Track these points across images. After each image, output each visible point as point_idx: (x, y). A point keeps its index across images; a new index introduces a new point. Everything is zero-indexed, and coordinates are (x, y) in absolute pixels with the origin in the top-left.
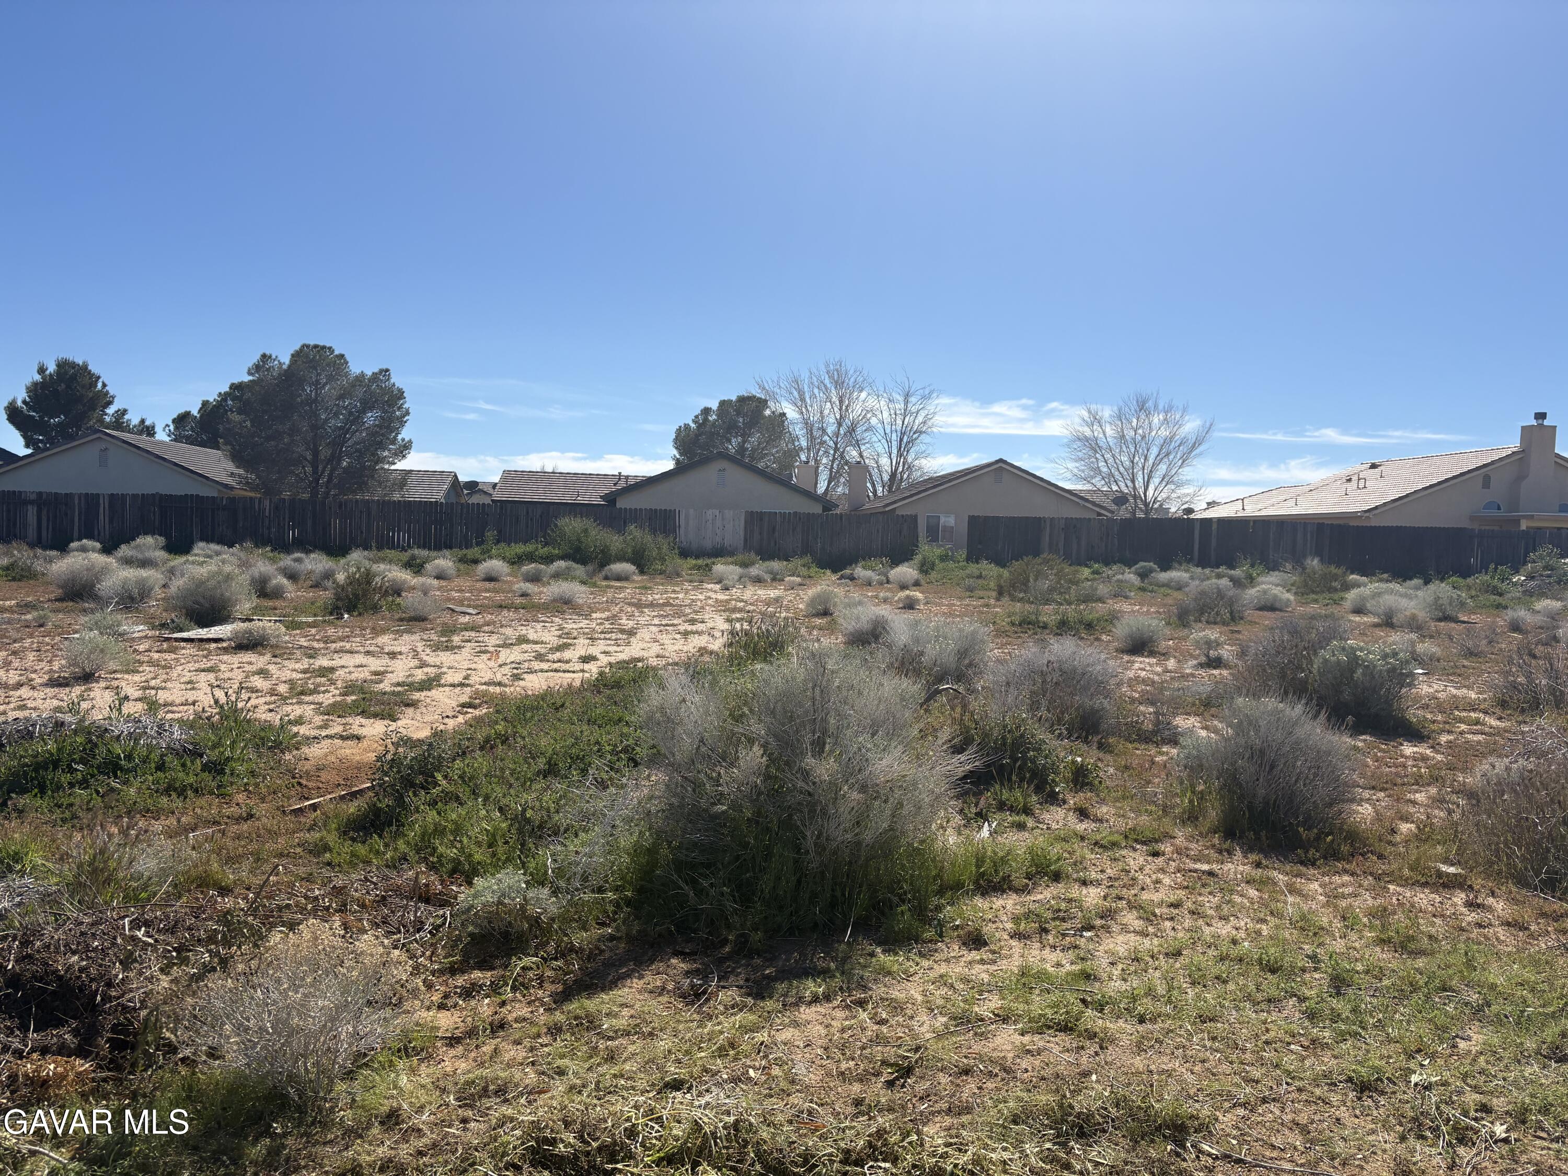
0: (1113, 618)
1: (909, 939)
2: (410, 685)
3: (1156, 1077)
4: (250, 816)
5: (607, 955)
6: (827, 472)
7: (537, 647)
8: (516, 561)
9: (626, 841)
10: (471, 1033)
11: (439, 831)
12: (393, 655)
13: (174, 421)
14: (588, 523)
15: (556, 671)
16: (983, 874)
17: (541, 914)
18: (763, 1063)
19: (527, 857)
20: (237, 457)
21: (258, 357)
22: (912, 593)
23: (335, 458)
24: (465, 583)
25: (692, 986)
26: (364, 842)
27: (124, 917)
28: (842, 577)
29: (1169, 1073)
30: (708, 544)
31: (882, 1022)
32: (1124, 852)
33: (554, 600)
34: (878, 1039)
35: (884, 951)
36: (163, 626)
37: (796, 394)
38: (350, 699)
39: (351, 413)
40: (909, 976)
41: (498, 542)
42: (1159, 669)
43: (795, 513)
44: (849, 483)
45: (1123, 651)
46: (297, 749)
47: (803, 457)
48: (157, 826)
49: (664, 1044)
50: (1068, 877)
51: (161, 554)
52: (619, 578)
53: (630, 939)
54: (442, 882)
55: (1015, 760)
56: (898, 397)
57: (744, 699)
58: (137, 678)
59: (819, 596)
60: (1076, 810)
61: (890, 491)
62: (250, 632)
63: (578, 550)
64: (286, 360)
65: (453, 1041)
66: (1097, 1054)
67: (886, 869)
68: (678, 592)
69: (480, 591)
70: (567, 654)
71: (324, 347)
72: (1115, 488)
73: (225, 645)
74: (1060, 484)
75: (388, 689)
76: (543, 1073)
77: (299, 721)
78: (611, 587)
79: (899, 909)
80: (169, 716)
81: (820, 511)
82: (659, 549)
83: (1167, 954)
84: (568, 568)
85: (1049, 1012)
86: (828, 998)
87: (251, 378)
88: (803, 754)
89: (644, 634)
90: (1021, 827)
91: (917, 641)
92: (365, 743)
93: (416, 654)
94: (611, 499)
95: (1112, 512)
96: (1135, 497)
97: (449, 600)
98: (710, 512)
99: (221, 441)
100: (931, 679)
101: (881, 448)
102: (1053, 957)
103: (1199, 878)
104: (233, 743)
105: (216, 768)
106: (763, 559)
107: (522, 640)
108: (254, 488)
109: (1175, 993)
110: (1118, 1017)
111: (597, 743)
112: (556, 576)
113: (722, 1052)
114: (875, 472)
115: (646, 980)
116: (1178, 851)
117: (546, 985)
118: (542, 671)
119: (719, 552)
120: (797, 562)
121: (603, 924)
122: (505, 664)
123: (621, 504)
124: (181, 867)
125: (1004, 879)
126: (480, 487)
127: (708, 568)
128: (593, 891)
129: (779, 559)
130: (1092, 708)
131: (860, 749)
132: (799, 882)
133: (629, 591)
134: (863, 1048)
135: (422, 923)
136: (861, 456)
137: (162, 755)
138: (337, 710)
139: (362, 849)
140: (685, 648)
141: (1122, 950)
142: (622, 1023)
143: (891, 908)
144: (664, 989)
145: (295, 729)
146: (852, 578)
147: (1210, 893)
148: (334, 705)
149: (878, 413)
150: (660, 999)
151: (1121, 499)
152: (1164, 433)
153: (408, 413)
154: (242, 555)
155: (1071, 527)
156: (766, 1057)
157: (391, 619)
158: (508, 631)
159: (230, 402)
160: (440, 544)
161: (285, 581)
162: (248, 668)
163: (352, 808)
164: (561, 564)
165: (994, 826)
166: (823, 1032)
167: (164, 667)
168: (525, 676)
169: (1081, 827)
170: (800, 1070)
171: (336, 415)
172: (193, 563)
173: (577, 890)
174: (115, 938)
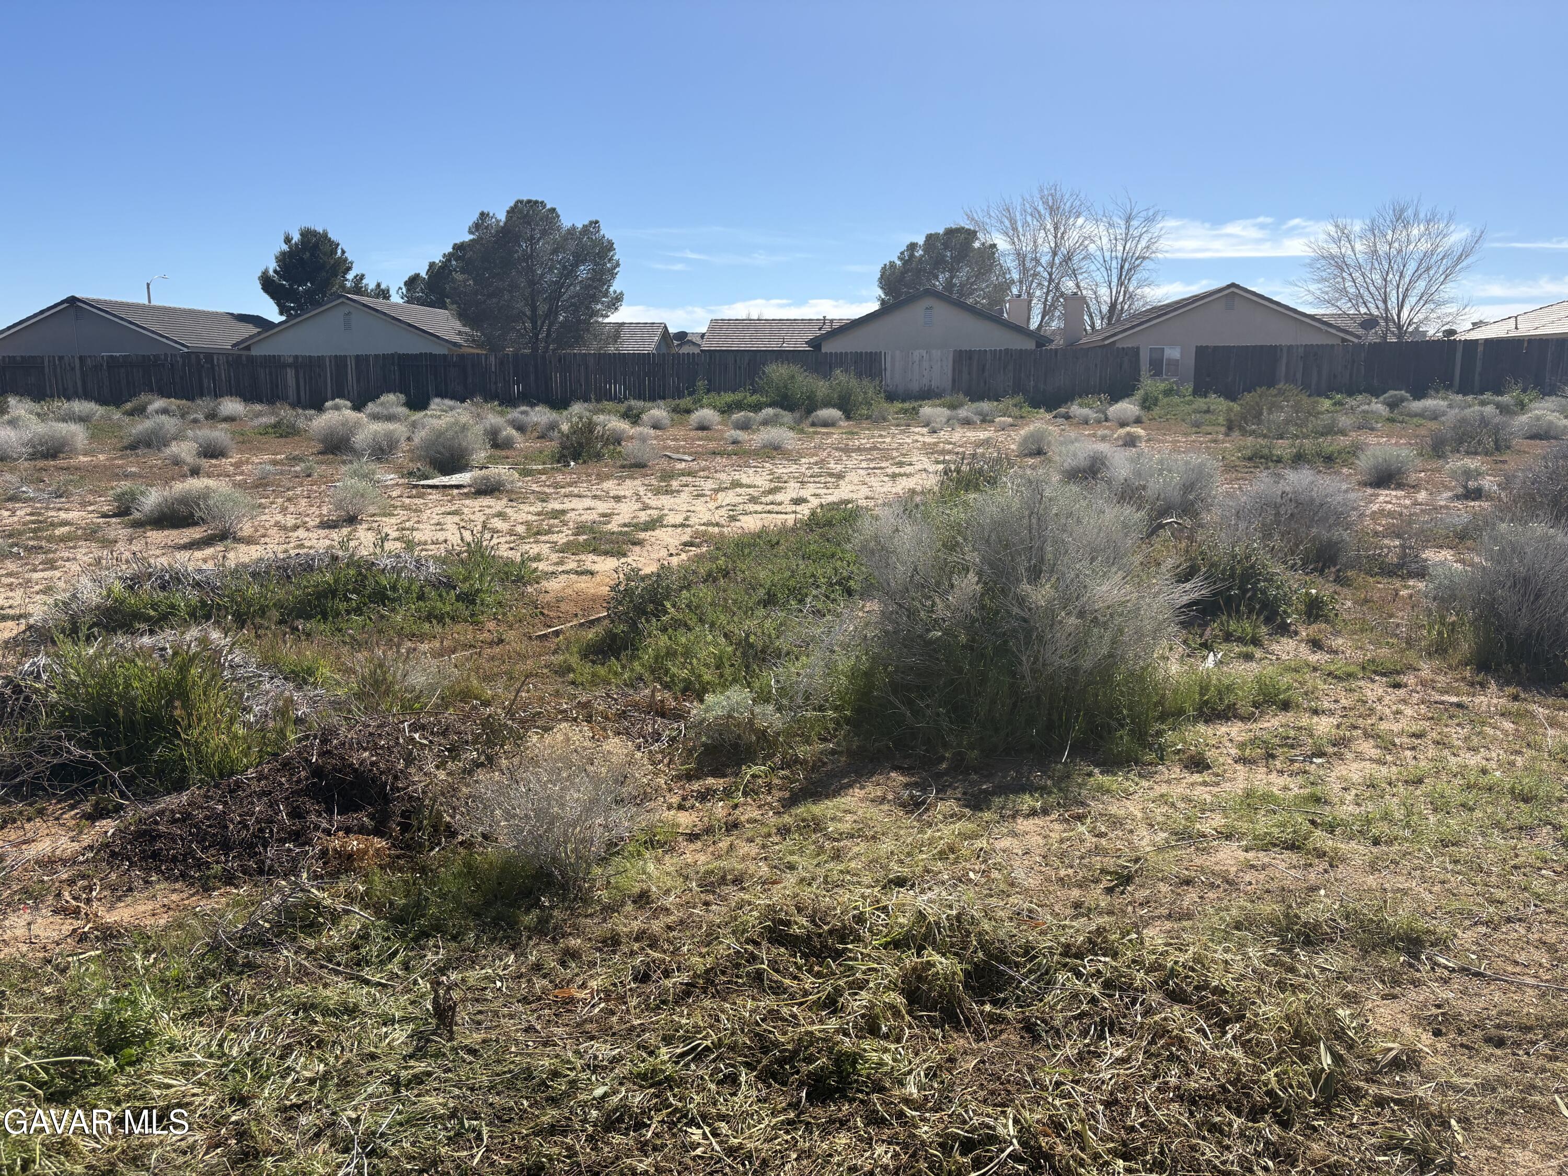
0: (1355, 450)
1: (1128, 761)
2: (636, 525)
3: (1390, 895)
4: (501, 641)
5: (829, 767)
6: (1040, 306)
7: (751, 491)
8: (727, 410)
9: (844, 663)
10: (708, 831)
11: (671, 654)
12: (618, 499)
13: (406, 284)
14: (795, 369)
15: (769, 512)
16: (1206, 703)
17: (768, 727)
18: (983, 867)
19: (752, 677)
20: (463, 316)
21: (477, 215)
22: (1133, 430)
23: (552, 313)
24: (680, 432)
25: (912, 797)
26: (603, 664)
27: (403, 722)
28: (1055, 417)
29: (1405, 892)
30: (915, 387)
31: (1101, 835)
32: (1362, 683)
33: (765, 446)
34: (1097, 850)
35: (1102, 773)
36: (411, 474)
37: (1007, 223)
38: (582, 538)
39: (565, 267)
40: (1128, 795)
41: (708, 391)
42: (1408, 502)
43: (1007, 350)
44: (1065, 317)
45: (1365, 484)
46: (538, 583)
47: (1015, 291)
48: (424, 647)
49: (887, 846)
50: (1298, 706)
51: (403, 410)
52: (825, 424)
53: (850, 753)
54: (676, 699)
55: (1244, 591)
56: (1119, 221)
57: (958, 528)
58: (393, 520)
59: (1032, 435)
60: (1308, 641)
61: (1109, 324)
62: (487, 478)
63: (785, 397)
64: (502, 217)
65: (692, 837)
66: (1326, 871)
67: (1105, 694)
68: (885, 437)
69: (693, 440)
70: (779, 497)
71: (536, 202)
72: (1363, 310)
73: (466, 490)
74: (1301, 309)
75: (616, 529)
76: (775, 867)
77: (538, 558)
78: (818, 433)
79: (1118, 734)
80: (424, 553)
81: (1034, 347)
82: (865, 393)
83: (1406, 782)
84: (776, 415)
85: (1275, 831)
86: (1045, 812)
87: (471, 237)
88: (1019, 581)
89: (852, 477)
90: (1248, 657)
91: (1138, 474)
92: (598, 578)
93: (639, 498)
94: (816, 344)
95: (1358, 337)
96: (1386, 319)
97: (666, 448)
98: (916, 354)
99: (448, 301)
100: (1154, 514)
101: (1100, 276)
102: (1279, 781)
103: (1446, 710)
104: (481, 575)
105: (468, 598)
106: (972, 400)
107: (736, 484)
108: (480, 346)
109: (1415, 818)
110: (1351, 839)
111: (813, 575)
112: (765, 423)
113: (942, 856)
114: (1093, 307)
115: (867, 790)
116: (1423, 683)
117: (774, 791)
118: (756, 512)
119: (927, 395)
120: (1008, 402)
121: (825, 740)
122: (721, 506)
123: (826, 348)
124: (446, 683)
125: (1229, 707)
126: (689, 338)
127: (915, 411)
128: (814, 709)
129: (989, 400)
130: (1330, 540)
131: (1077, 576)
132: (1015, 705)
133: (836, 437)
134: (1082, 858)
135: (659, 734)
136: (1078, 286)
137: (422, 587)
138: (569, 548)
139: (602, 671)
140: (894, 490)
141: (1356, 777)
142: (845, 827)
143: (1110, 733)
144: (884, 798)
145: (534, 565)
146: (1067, 417)
147: (1458, 725)
148: (568, 544)
149: (1096, 239)
150: (882, 807)
151: (1370, 323)
152: (1424, 246)
153: (618, 265)
154: (473, 409)
155: (1312, 354)
156: (985, 861)
157: (613, 466)
158: (723, 476)
159: (454, 263)
160: (654, 396)
161: (514, 432)
162: (488, 511)
163: (590, 634)
164: (769, 411)
165: (1219, 656)
166: (1041, 841)
167: (416, 511)
168: (740, 517)
169: (1314, 658)
170: (1019, 874)
171: (551, 269)
172: (431, 416)
173: (800, 707)
174: (398, 738)
